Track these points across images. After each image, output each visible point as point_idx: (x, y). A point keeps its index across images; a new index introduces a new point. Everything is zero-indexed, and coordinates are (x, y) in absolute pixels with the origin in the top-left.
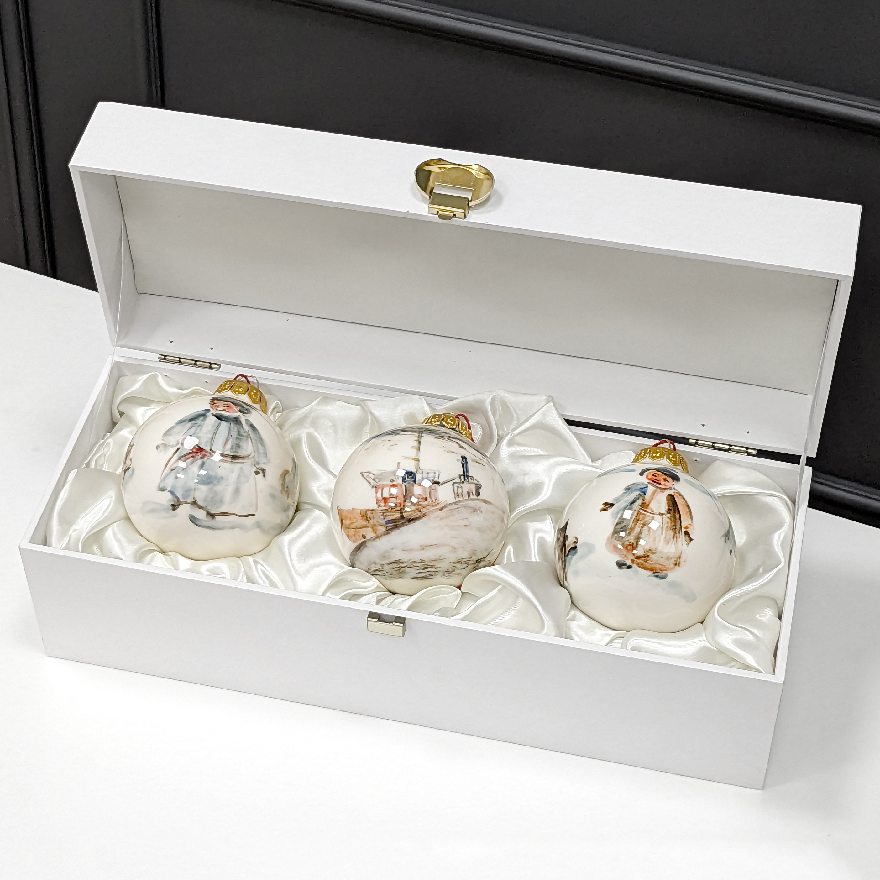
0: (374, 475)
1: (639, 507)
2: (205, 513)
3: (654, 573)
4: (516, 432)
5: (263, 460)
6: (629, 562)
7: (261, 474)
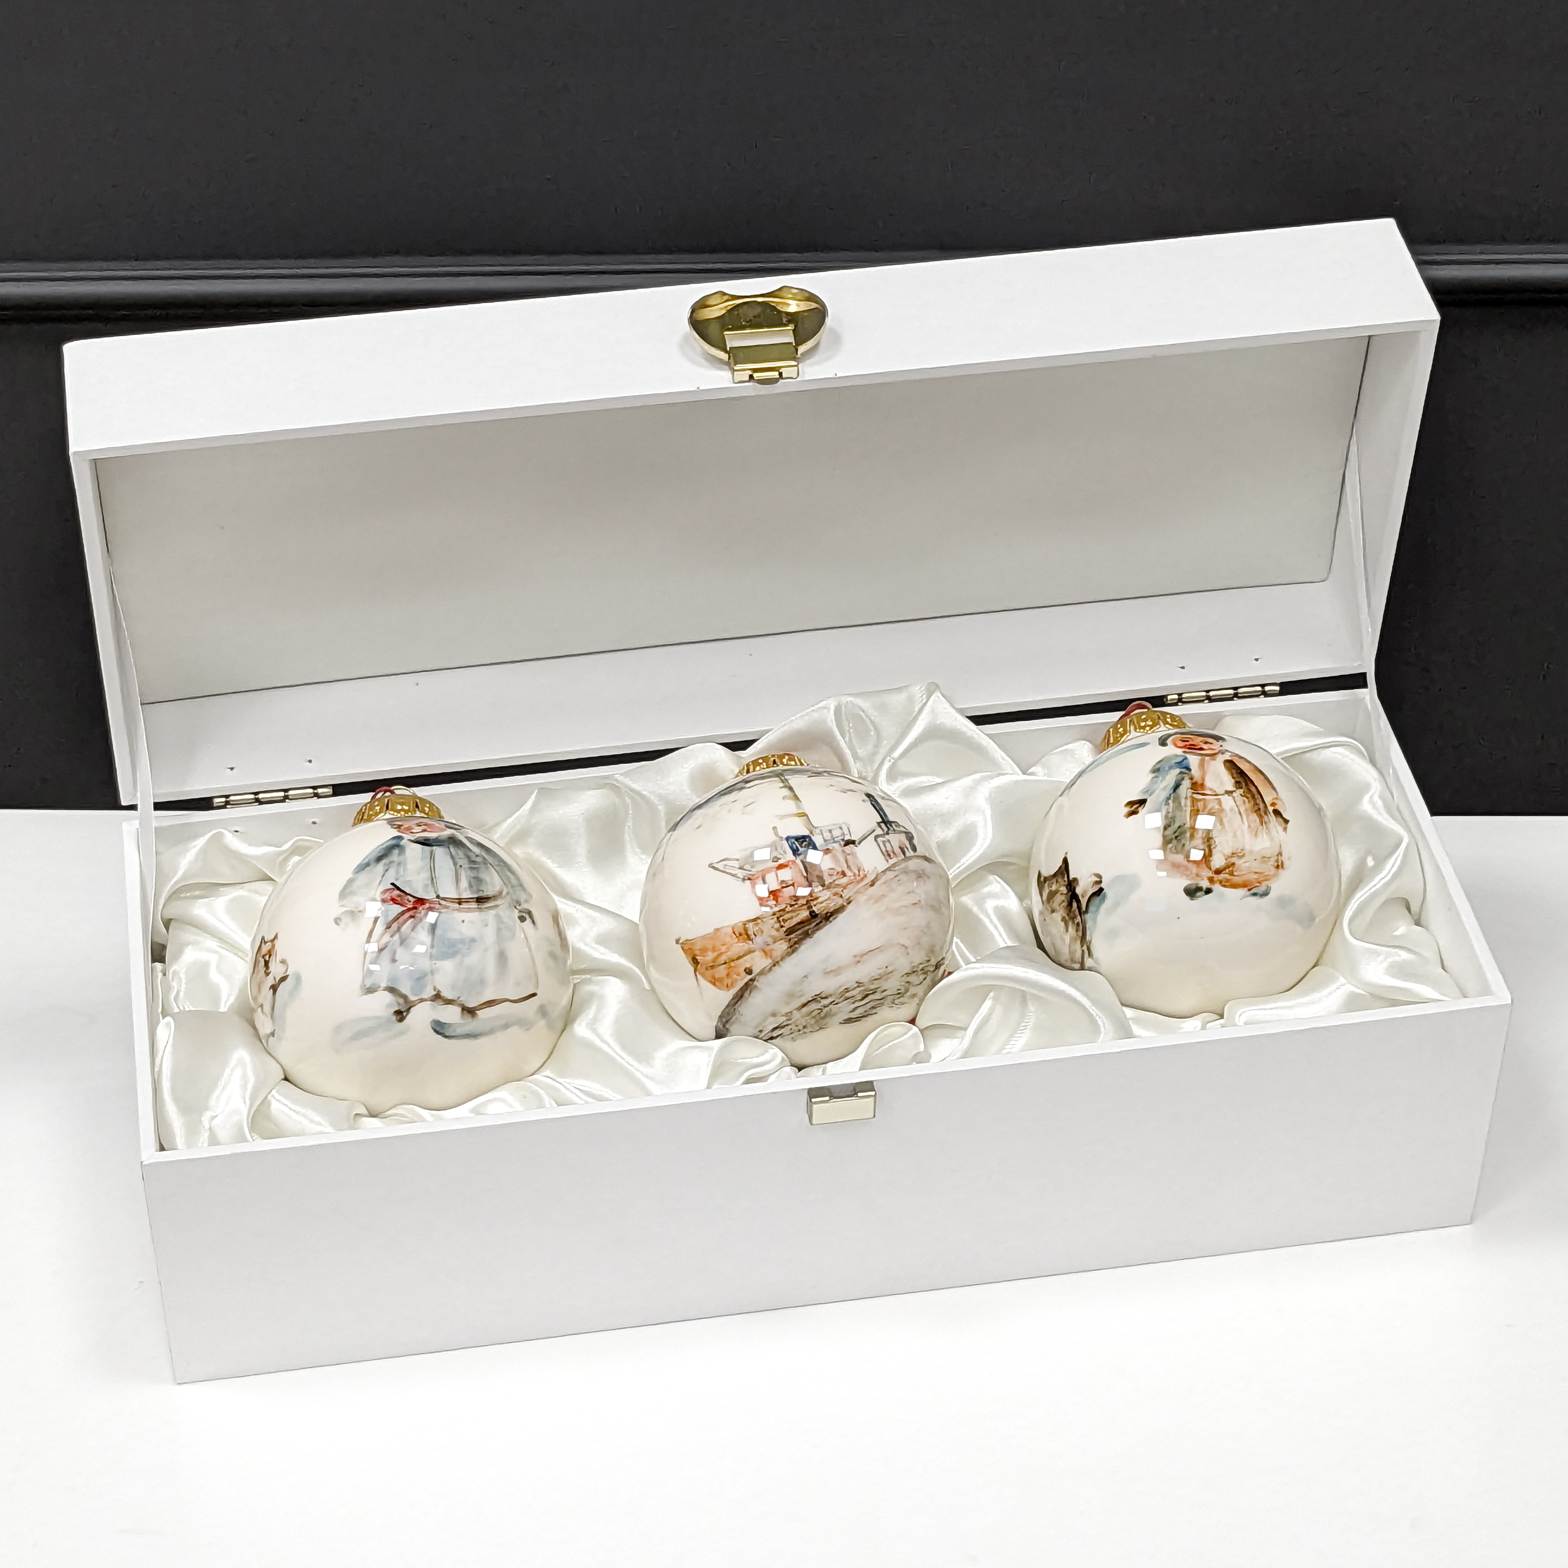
3: (1249, 890)
6: (1205, 884)
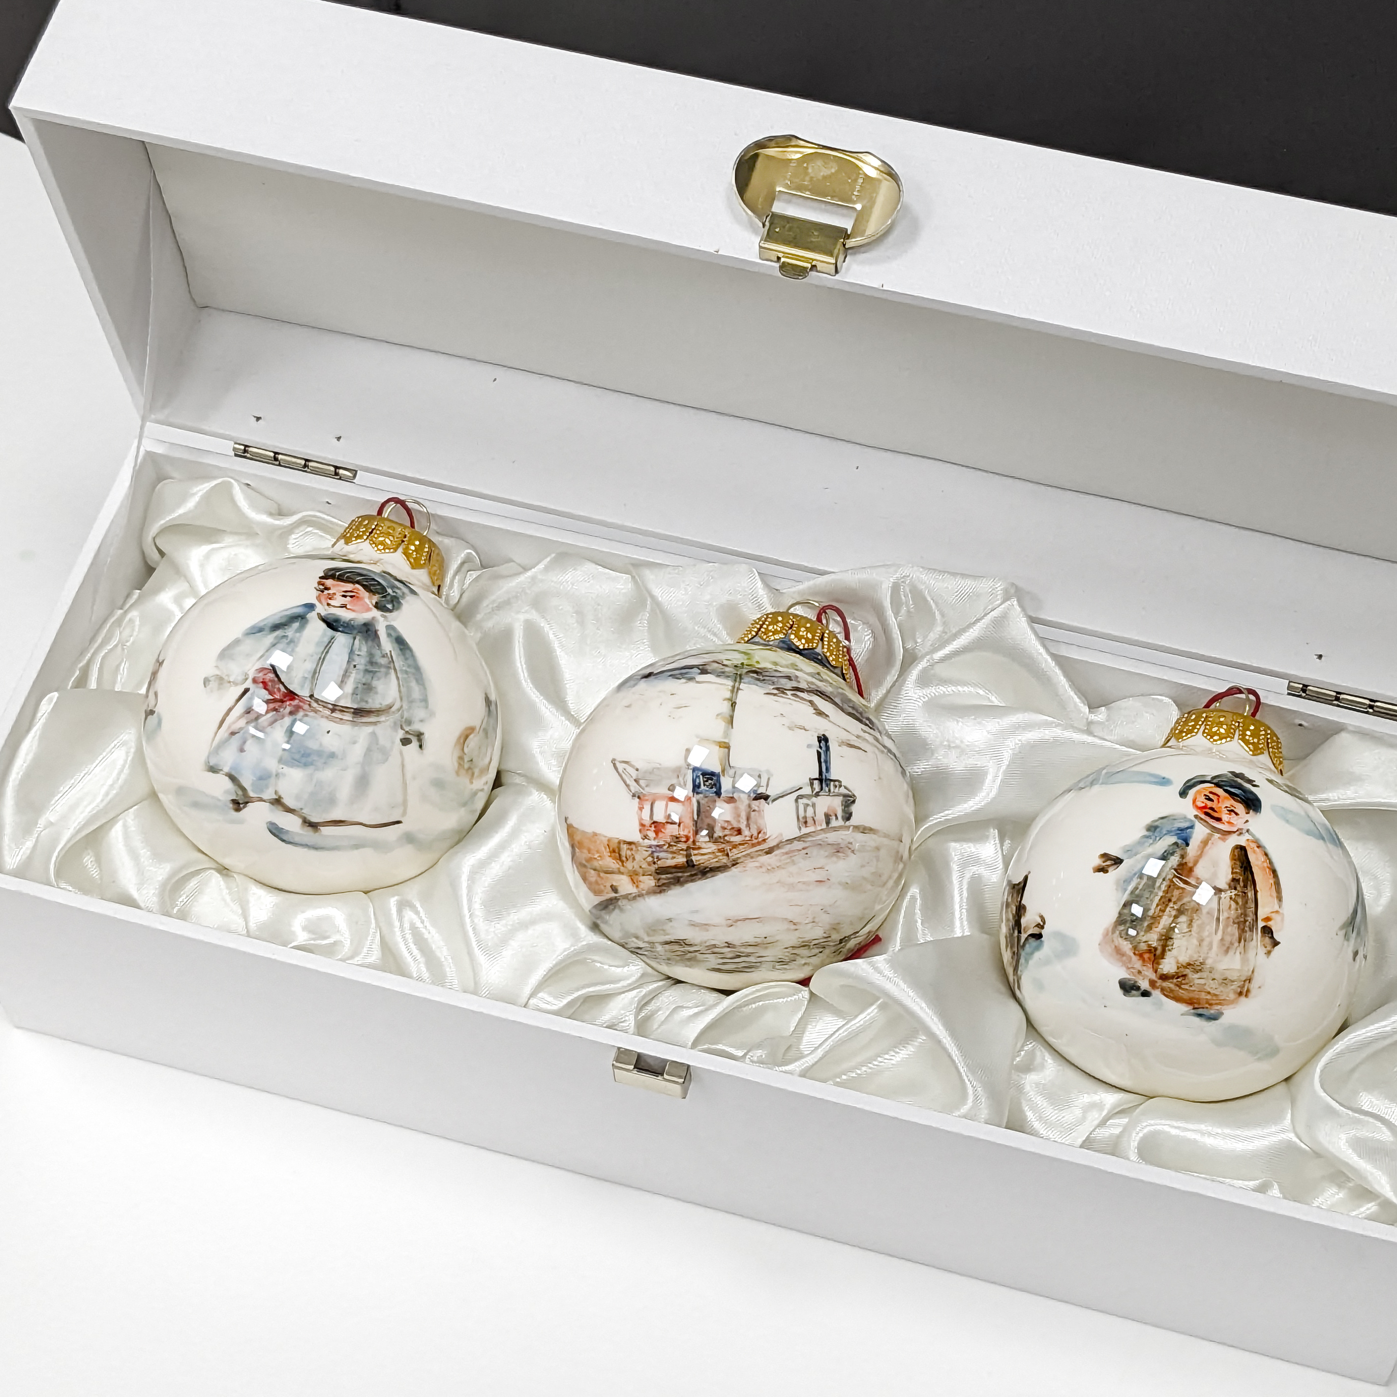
0: (637, 770)
1: (1173, 871)
2: (299, 821)
3: (1194, 1009)
4: (938, 655)
5: (419, 713)
6: (1144, 985)
7: (415, 744)
